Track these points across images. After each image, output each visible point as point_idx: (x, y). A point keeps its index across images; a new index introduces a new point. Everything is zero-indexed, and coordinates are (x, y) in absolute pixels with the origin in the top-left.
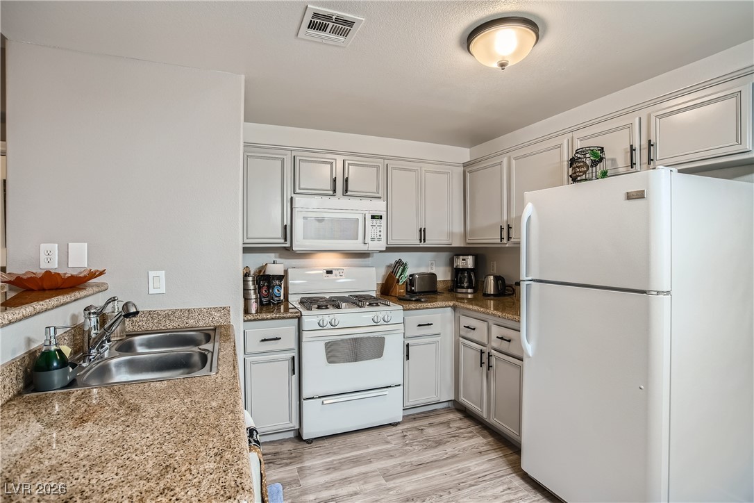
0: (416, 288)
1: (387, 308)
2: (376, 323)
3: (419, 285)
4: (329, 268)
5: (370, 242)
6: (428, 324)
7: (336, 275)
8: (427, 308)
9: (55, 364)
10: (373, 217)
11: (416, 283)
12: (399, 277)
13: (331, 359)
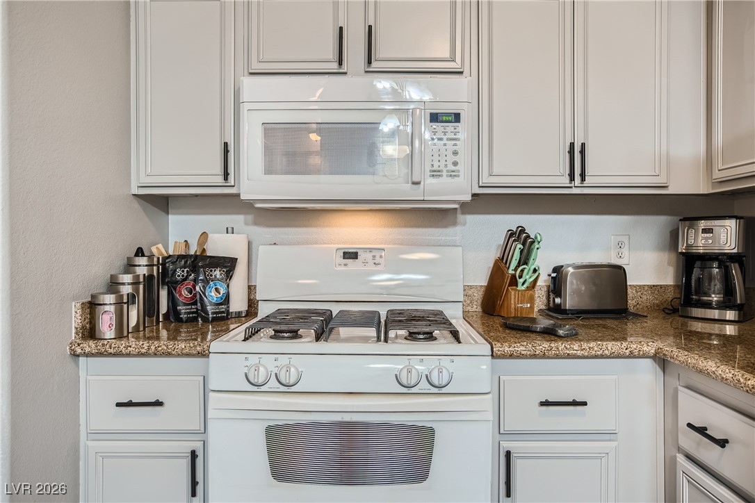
0: (570, 300)
1: (454, 348)
2: (407, 389)
3: (577, 292)
4: (351, 247)
5: (430, 181)
6: (575, 403)
7: (365, 263)
8: (569, 356)
10: (435, 118)
11: (571, 285)
12: (515, 270)
13: (282, 470)
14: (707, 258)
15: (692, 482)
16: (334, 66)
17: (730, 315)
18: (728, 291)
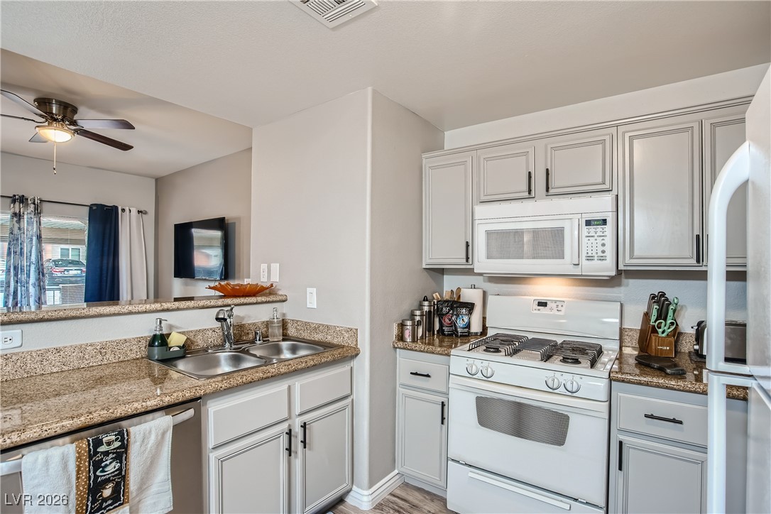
1: (588, 371)
2: (552, 390)
4: (542, 299)
5: (586, 263)
6: (672, 421)
7: (551, 309)
8: (669, 388)
10: (589, 223)
12: (655, 322)
13: (484, 420)
16: (526, 194)
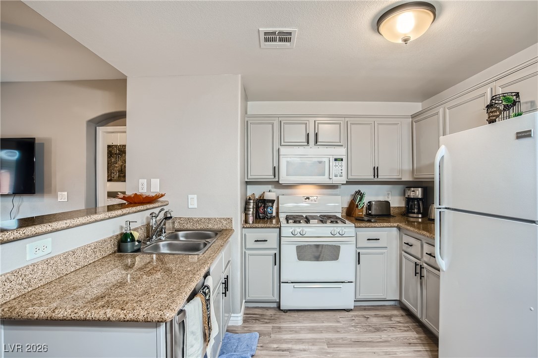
0: (373, 212)
1: (344, 225)
2: (333, 236)
3: (376, 209)
4: (308, 195)
5: (334, 178)
6: (376, 239)
7: (311, 200)
8: (375, 227)
9: (129, 240)
10: (336, 160)
11: (373, 208)
12: (358, 203)
13: (301, 257)
14: (414, 199)
15: (406, 258)
16: (306, 144)
17: (420, 216)
18: (419, 209)
